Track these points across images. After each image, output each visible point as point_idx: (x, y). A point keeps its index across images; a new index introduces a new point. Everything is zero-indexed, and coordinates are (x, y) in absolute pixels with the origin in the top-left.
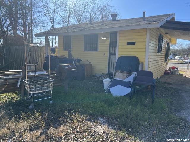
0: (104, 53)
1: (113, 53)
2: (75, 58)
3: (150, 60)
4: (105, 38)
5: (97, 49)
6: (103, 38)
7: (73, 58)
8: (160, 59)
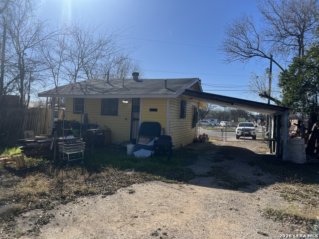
0: (125, 118)
1: (136, 118)
2: (92, 123)
3: (171, 126)
4: (127, 102)
5: (117, 113)
6: (125, 101)
7: (89, 123)
8: (185, 125)
